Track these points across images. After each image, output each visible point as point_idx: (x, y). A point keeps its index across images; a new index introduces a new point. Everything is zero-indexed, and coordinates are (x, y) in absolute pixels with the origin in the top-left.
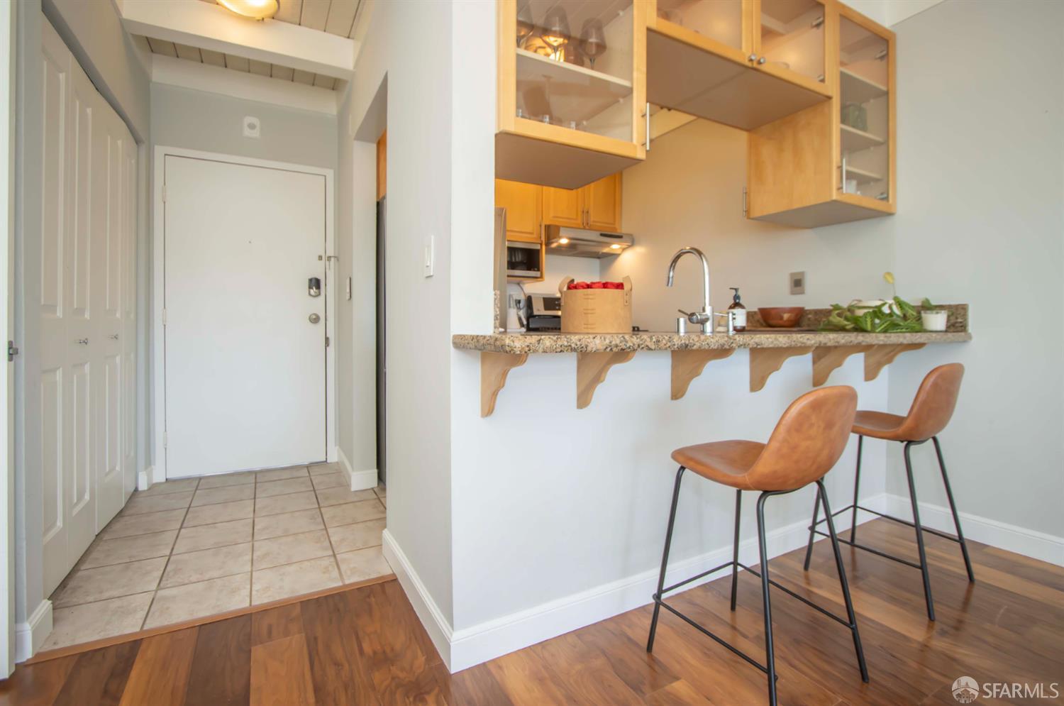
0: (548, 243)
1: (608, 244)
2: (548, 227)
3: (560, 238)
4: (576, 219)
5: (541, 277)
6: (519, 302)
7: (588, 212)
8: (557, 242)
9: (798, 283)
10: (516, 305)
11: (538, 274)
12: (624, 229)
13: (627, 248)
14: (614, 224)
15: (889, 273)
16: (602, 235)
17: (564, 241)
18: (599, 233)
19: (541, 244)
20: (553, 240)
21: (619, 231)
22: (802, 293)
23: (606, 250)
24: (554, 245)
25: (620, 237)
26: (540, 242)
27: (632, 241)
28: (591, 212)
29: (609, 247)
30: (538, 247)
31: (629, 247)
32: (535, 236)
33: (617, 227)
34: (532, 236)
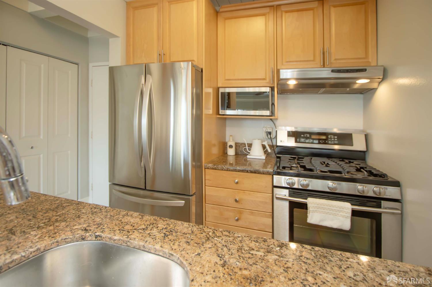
1: (355, 79)
6: (270, 133)
7: (327, 52)
14: (365, 58)
17: (292, 82)
18: (330, 70)
19: (272, 88)
25: (363, 70)
27: (382, 73)
29: (356, 82)
32: (268, 81)
33: (370, 60)
34: (264, 81)
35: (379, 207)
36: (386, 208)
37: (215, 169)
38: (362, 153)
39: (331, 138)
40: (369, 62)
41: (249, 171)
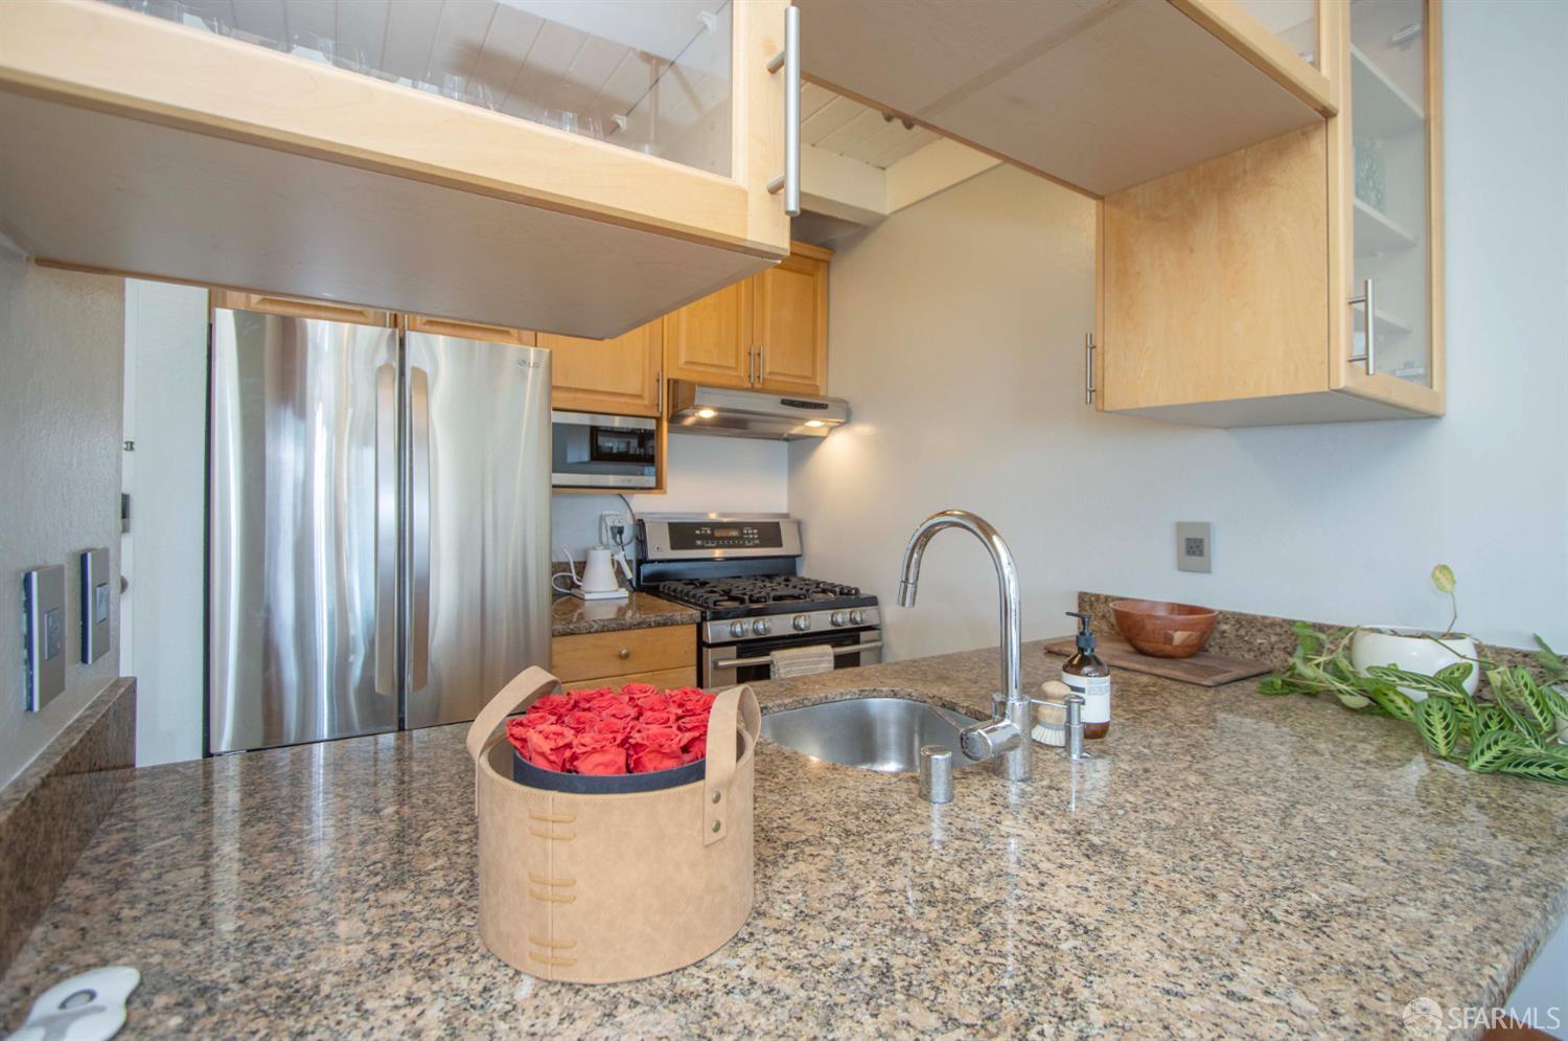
0: (676, 418)
1: (804, 420)
2: (674, 384)
3: (698, 408)
4: (736, 369)
5: (659, 486)
6: (620, 531)
7: (759, 355)
8: (693, 415)
9: (1194, 548)
10: (614, 538)
11: (651, 481)
12: (832, 387)
13: (836, 427)
14: (813, 378)
15: (1444, 568)
16: (784, 402)
17: (707, 414)
18: (779, 398)
19: (659, 420)
20: (686, 412)
21: (822, 393)
22: (1207, 570)
23: (796, 430)
24: (689, 421)
25: (823, 406)
26: (658, 415)
27: (846, 414)
28: (767, 354)
29: (803, 424)
30: (650, 425)
31: (842, 424)
32: (646, 402)
33: (818, 384)
34: (639, 401)
35: (857, 641)
36: (867, 642)
37: (572, 634)
38: (791, 560)
39: (748, 534)
40: (816, 386)
41: (653, 624)
